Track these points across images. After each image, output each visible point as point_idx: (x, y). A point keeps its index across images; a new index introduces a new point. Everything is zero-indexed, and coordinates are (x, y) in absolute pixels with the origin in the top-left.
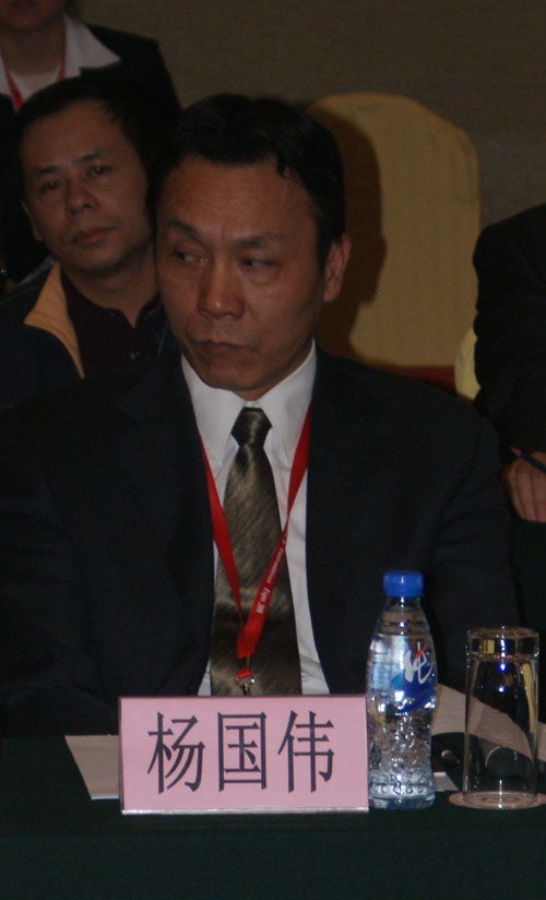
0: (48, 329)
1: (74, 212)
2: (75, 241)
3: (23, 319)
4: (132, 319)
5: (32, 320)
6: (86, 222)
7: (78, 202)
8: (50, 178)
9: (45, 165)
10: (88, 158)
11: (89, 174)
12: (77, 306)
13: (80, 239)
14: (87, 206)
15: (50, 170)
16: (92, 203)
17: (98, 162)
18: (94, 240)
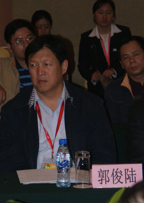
0: (125, 86)
1: (131, 63)
2: (131, 69)
3: (121, 84)
4: (142, 84)
5: (122, 84)
6: (134, 65)
7: (132, 61)
8: (126, 56)
9: (125, 54)
10: (134, 52)
11: (134, 55)
12: (131, 82)
13: (132, 68)
14: (134, 62)
15: (126, 55)
16: (135, 61)
17: (136, 53)
18: (135, 69)
